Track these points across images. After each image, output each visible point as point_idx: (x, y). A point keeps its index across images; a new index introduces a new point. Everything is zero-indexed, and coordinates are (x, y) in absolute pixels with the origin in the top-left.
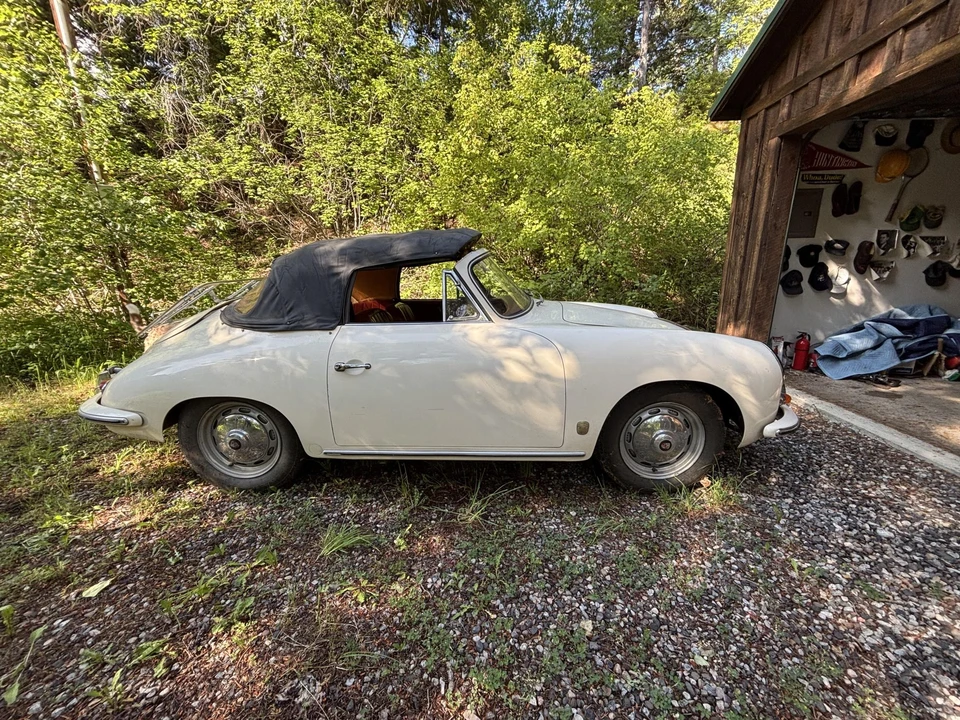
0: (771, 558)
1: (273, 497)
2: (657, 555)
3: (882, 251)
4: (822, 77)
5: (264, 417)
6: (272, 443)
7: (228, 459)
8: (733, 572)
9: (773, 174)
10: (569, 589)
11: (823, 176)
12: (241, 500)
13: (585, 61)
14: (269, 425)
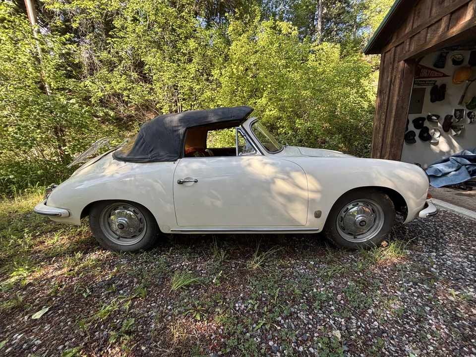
0: (435, 288)
1: (142, 256)
2: (367, 287)
3: (457, 120)
4: (428, 27)
5: (137, 211)
6: (141, 226)
7: (116, 234)
8: (415, 298)
9: (400, 80)
10: (320, 309)
11: (425, 81)
12: (125, 258)
13: (294, 30)
14: (140, 215)
